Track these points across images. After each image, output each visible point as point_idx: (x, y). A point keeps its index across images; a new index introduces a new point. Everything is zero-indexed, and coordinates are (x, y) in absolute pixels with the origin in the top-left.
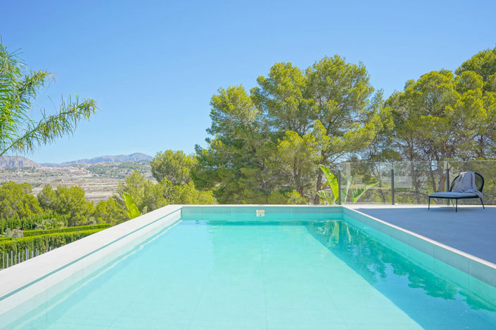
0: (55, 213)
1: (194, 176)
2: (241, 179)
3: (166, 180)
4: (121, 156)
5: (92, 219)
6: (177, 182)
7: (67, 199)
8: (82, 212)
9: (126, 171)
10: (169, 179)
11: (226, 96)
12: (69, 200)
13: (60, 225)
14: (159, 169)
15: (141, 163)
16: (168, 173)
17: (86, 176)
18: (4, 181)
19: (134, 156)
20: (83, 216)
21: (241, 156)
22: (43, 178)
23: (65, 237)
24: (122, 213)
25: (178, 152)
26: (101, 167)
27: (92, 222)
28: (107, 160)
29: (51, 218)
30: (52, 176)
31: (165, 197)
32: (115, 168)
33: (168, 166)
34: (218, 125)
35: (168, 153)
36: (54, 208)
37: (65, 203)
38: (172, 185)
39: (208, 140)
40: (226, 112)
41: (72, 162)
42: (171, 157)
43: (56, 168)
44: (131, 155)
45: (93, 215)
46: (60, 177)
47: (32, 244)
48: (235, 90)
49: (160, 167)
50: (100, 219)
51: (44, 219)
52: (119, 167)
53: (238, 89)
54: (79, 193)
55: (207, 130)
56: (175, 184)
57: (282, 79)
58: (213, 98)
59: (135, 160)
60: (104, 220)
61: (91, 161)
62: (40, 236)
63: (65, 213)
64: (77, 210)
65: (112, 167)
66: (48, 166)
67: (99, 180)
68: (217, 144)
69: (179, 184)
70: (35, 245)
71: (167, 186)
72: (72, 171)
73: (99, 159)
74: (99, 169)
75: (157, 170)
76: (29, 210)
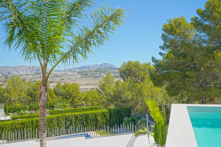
0: (64, 99)
1: (152, 78)
2: (187, 79)
3: (129, 79)
4: (96, 65)
5: (83, 102)
6: (135, 81)
7: (70, 90)
8: (78, 98)
9: (99, 74)
10: (131, 79)
11: (173, 24)
12: (71, 91)
13: (67, 106)
14: (124, 73)
15: (107, 69)
16: (129, 75)
17: (77, 77)
18: (35, 80)
19: (103, 65)
20: (78, 100)
21: (185, 64)
22: (54, 78)
23: (74, 116)
24: (101, 99)
25: (136, 62)
26: (85, 71)
27: (83, 104)
28: (88, 67)
29: (62, 102)
30: (59, 77)
31: (129, 90)
32: (93, 72)
33: (129, 70)
34: (168, 43)
35: (130, 63)
36: (62, 96)
37: (68, 93)
38: (133, 82)
39: (160, 53)
40: (173, 35)
41: (69, 69)
42: (131, 65)
43: (61, 73)
44: (102, 65)
45: (84, 100)
46: (63, 78)
47: (56, 120)
48: (180, 20)
49: (125, 71)
50: (88, 102)
51: (59, 102)
52: (95, 71)
53: (181, 19)
54: (76, 87)
55: (160, 47)
56: (134, 82)
57: (217, 9)
58: (164, 26)
59: (104, 67)
60: (90, 103)
61: (80, 68)
62: (60, 115)
63: (69, 99)
64: (75, 97)
65: (91, 71)
66: (57, 71)
67: (84, 79)
68: (169, 56)
69: (137, 82)
70: (57, 120)
71: (130, 83)
72: (69, 74)
73: (84, 67)
74: (84, 73)
75: (123, 73)
76: (49, 97)
